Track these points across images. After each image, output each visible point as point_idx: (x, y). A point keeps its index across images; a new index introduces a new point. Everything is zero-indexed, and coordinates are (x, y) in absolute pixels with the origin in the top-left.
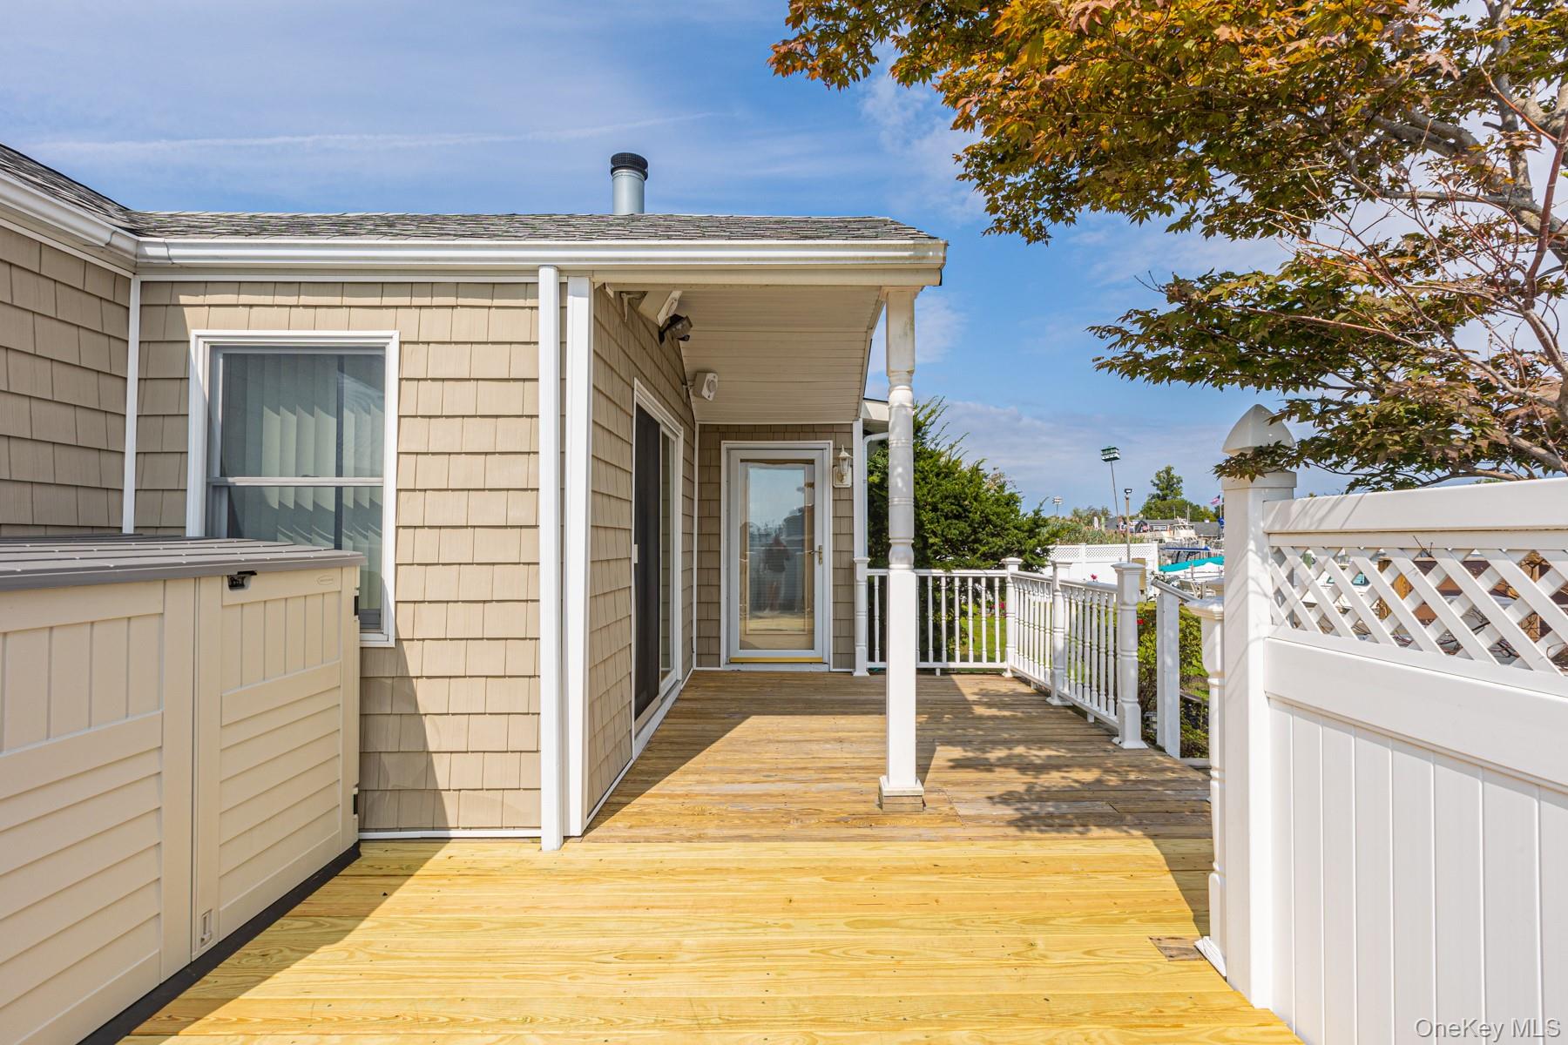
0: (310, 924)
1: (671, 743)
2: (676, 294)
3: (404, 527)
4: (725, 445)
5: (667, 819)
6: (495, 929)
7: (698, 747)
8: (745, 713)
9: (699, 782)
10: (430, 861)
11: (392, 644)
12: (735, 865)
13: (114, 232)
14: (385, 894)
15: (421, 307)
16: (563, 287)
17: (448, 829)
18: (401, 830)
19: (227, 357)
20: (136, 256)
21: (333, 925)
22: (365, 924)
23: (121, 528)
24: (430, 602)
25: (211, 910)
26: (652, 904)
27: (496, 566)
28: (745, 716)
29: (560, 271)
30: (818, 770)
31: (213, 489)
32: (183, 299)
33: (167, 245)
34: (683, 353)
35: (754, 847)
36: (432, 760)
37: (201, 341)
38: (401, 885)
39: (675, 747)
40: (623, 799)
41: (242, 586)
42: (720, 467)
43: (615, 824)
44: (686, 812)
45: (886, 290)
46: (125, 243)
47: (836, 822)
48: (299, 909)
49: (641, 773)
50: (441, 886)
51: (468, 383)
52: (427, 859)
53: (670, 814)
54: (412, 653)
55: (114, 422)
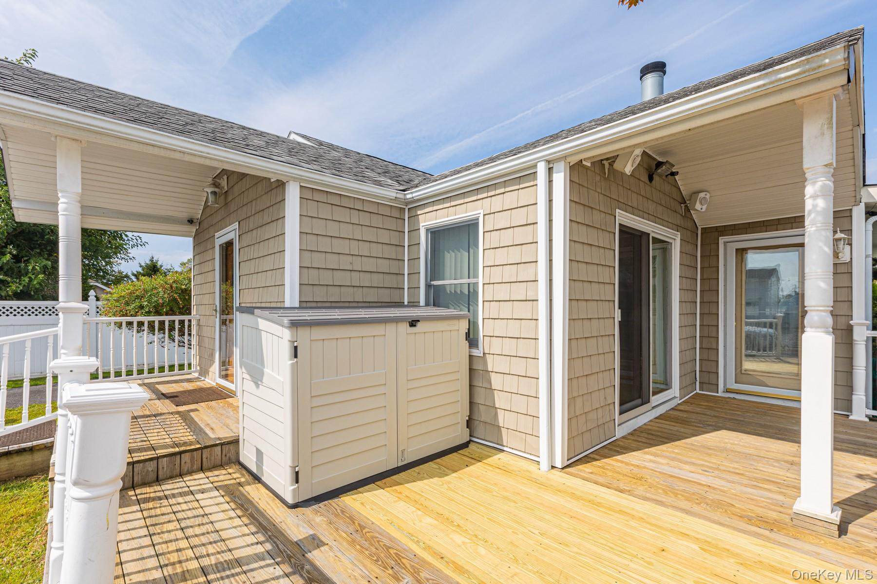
0: (438, 467)
1: (649, 434)
2: (638, 152)
3: (486, 301)
4: (722, 240)
5: (615, 475)
6: (497, 497)
7: (666, 441)
8: (719, 427)
9: (651, 461)
10: (491, 458)
11: (482, 355)
12: (641, 515)
13: (397, 193)
14: (467, 466)
15: (491, 196)
16: (550, 170)
17: (504, 446)
18: (486, 441)
19: (432, 233)
20: (405, 200)
21: (444, 471)
22: (454, 475)
23: (404, 303)
24: (496, 337)
25: (404, 450)
26: (574, 516)
27: (522, 321)
28: (717, 428)
29: (548, 162)
30: (750, 479)
31: (428, 286)
32: (419, 212)
33: (412, 193)
34: (679, 183)
35: (660, 509)
36: (497, 411)
37: (423, 227)
38: (474, 464)
39: (650, 437)
40: (597, 457)
41: (415, 326)
42: (718, 256)
43: (586, 469)
44: (630, 475)
45: (800, 102)
46: (400, 195)
47: (740, 517)
48: (438, 460)
49: (619, 446)
50: (488, 470)
51: (510, 229)
52: (490, 457)
53: (620, 473)
54: (489, 358)
55: (401, 262)
